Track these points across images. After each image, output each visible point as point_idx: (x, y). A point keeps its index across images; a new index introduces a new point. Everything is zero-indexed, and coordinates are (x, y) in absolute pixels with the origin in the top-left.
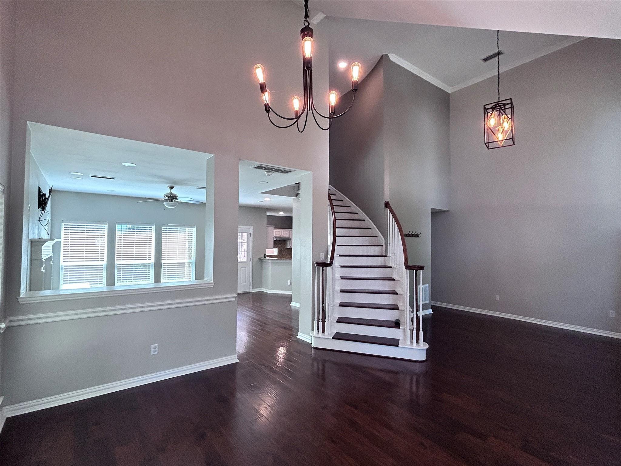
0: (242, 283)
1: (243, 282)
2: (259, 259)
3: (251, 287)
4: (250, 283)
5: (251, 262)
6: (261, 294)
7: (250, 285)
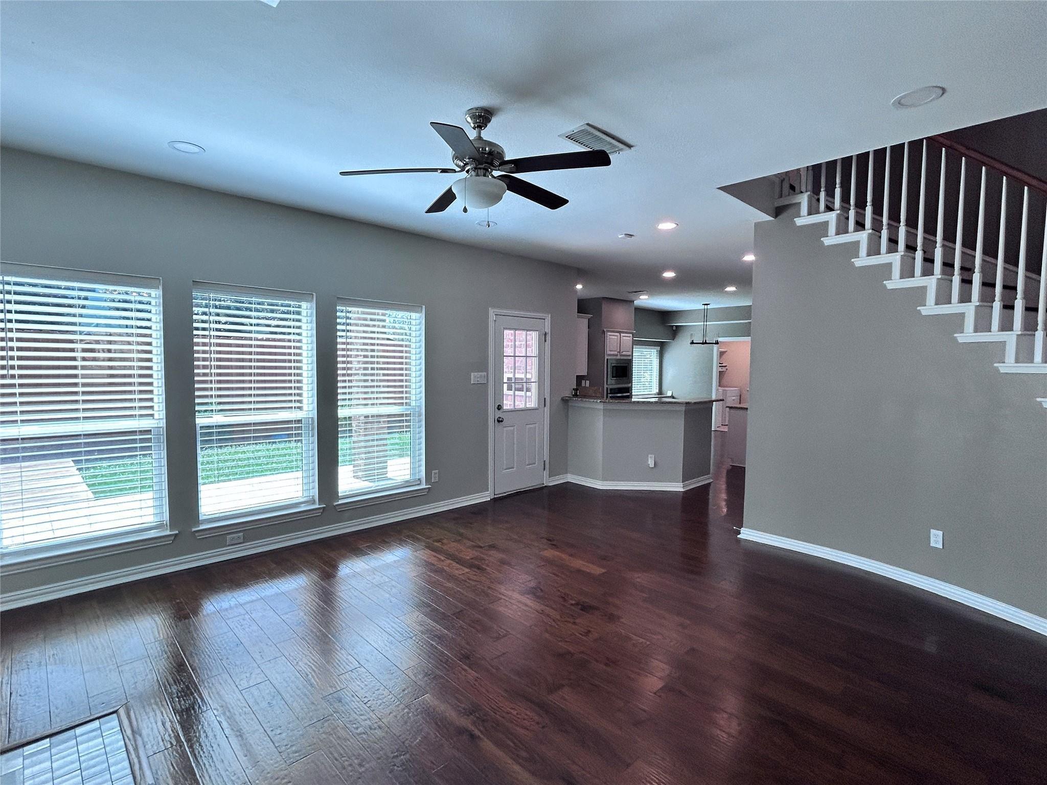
0: (528, 465)
1: (530, 463)
2: (563, 399)
3: (546, 473)
4: (544, 464)
5: (547, 409)
6: (566, 490)
7: (544, 469)
